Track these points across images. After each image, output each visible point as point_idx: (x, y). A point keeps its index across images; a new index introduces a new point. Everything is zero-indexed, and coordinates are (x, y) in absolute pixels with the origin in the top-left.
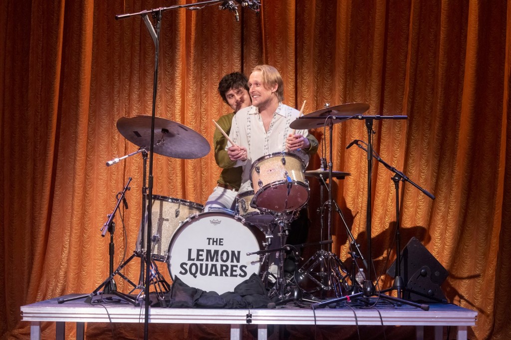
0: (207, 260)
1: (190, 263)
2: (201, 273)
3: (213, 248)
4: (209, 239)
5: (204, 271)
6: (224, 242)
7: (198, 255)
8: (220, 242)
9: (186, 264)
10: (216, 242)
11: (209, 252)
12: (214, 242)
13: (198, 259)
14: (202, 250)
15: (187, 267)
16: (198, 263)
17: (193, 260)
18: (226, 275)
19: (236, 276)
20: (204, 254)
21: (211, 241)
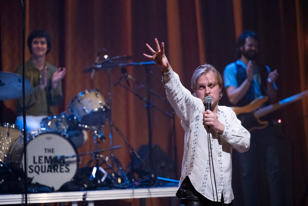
0: (45, 162)
1: (34, 165)
2: (42, 171)
3: (48, 155)
4: (45, 149)
5: (43, 170)
6: (55, 151)
7: (40, 160)
8: (52, 151)
9: (32, 166)
10: (50, 151)
11: (46, 158)
12: (48, 151)
13: (39, 163)
14: (42, 157)
15: (33, 168)
16: (40, 165)
17: (37, 163)
18: (57, 172)
19: (63, 172)
20: (43, 159)
21: (47, 151)
